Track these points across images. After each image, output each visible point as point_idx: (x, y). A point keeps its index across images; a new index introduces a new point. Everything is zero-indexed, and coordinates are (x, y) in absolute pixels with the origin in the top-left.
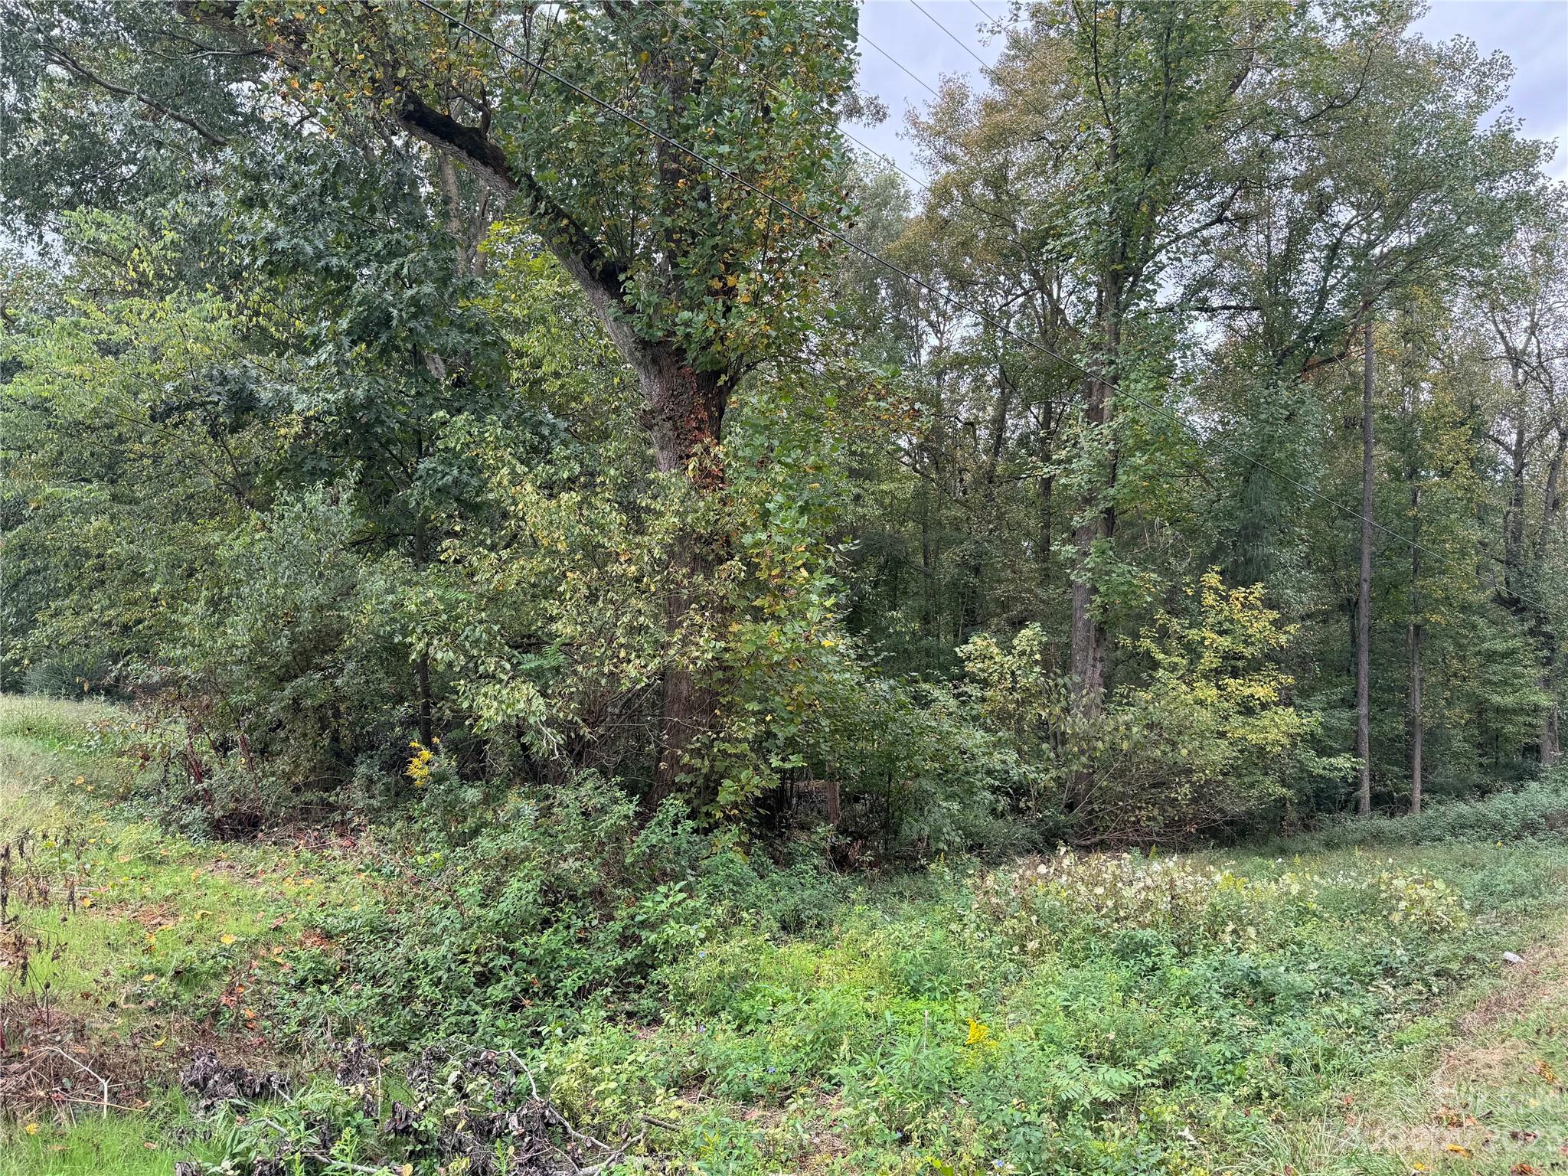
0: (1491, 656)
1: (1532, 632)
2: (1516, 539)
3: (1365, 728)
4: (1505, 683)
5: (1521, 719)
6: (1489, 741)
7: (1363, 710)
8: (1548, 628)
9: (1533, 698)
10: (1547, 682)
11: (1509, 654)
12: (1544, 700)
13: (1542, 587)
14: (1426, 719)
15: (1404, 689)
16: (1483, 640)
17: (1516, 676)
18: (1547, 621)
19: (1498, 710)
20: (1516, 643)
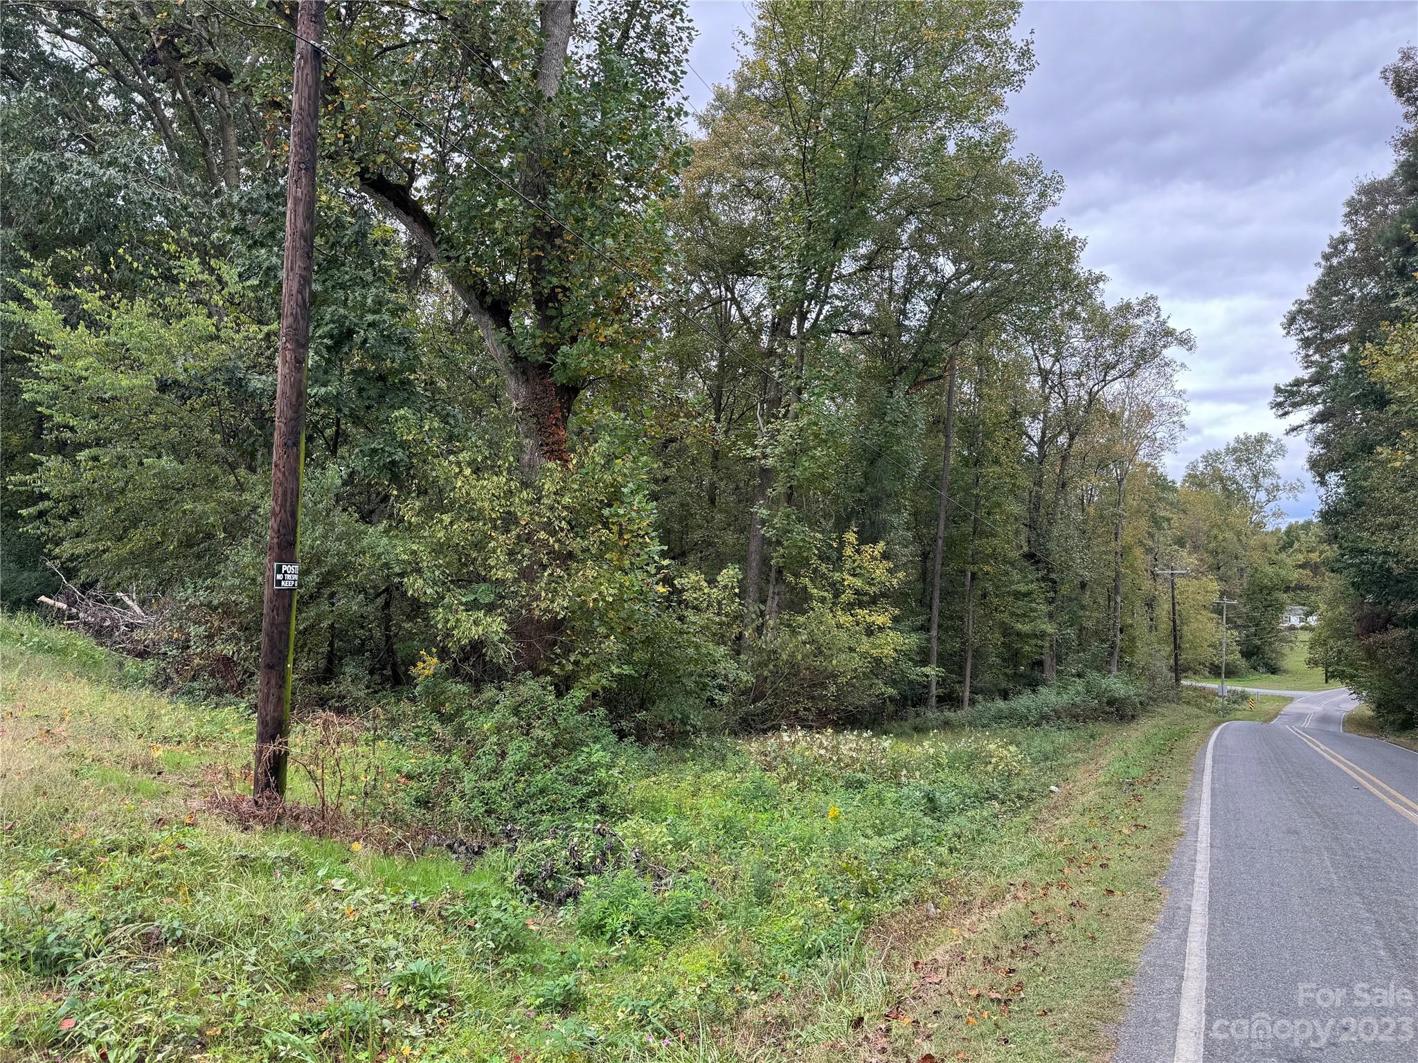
0: (1018, 595)
1: (1044, 579)
2: (1037, 509)
3: (935, 645)
4: (1025, 615)
5: (1034, 642)
6: (1013, 657)
7: (934, 633)
8: (1053, 576)
9: (1043, 627)
10: (1051, 615)
11: (1028, 594)
12: (1050, 628)
13: (1052, 546)
14: (975, 640)
15: (961, 618)
16: (1012, 583)
17: (1032, 610)
18: (1053, 571)
19: (1018, 634)
20: (1033, 586)
